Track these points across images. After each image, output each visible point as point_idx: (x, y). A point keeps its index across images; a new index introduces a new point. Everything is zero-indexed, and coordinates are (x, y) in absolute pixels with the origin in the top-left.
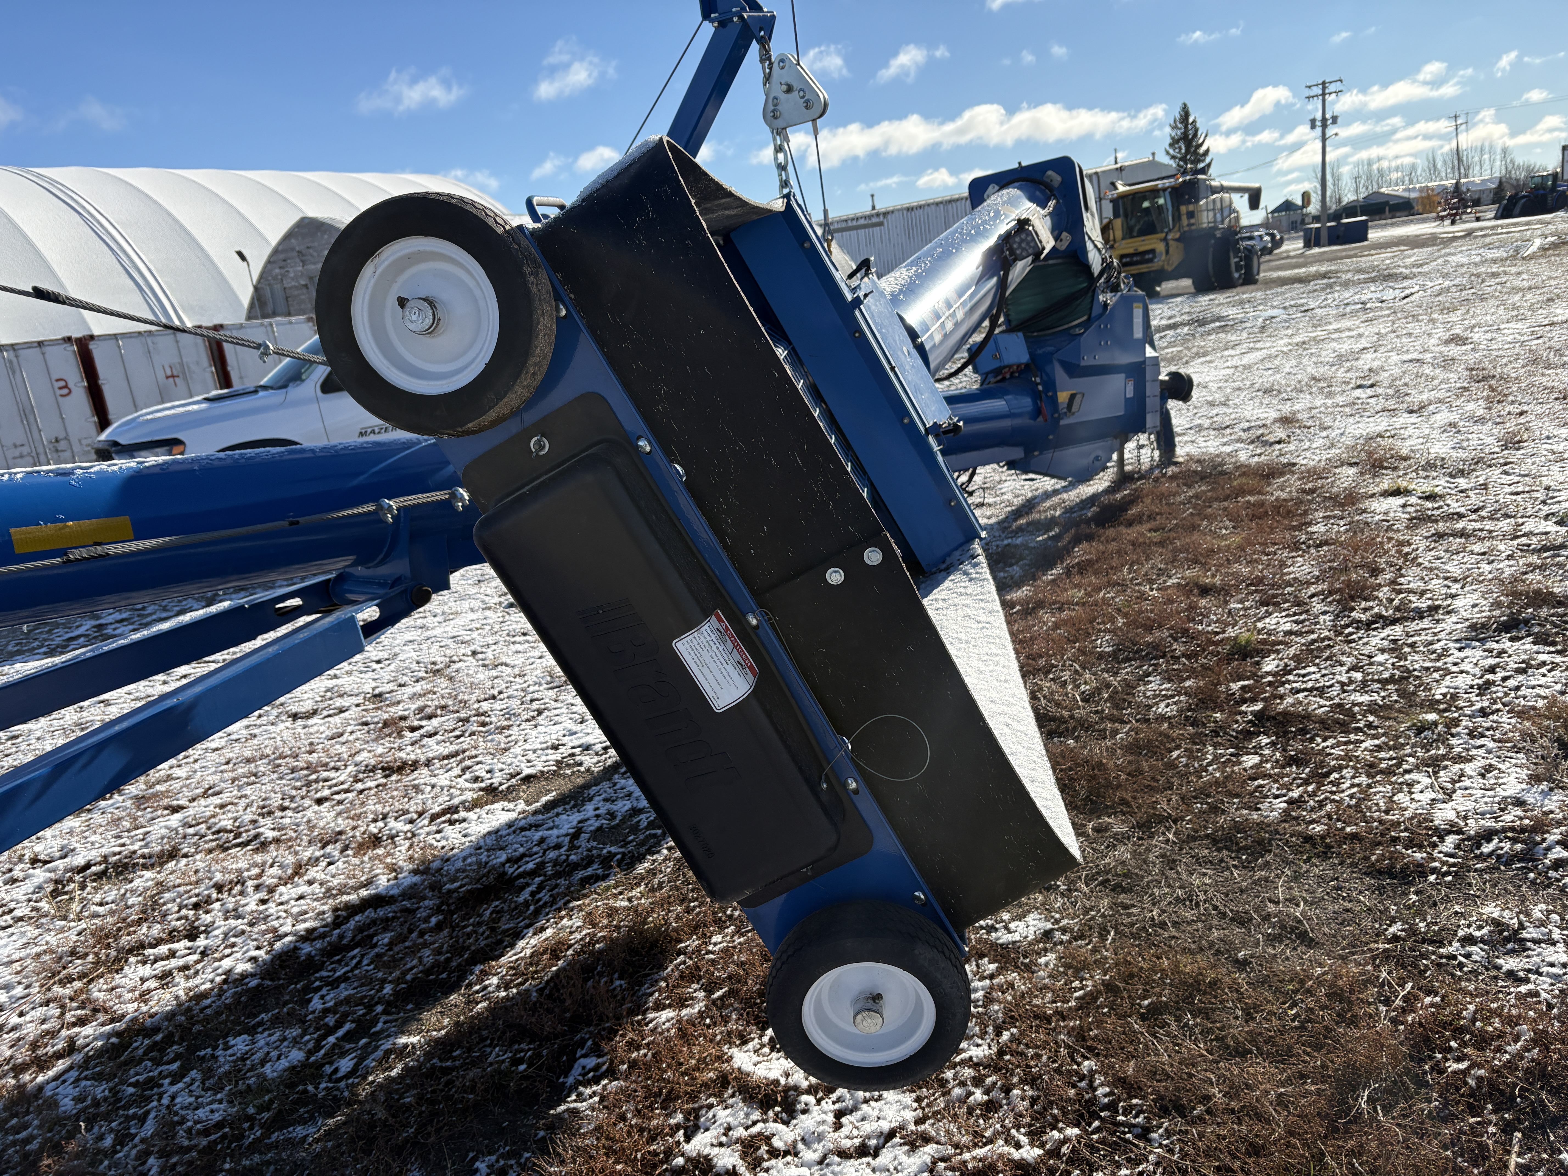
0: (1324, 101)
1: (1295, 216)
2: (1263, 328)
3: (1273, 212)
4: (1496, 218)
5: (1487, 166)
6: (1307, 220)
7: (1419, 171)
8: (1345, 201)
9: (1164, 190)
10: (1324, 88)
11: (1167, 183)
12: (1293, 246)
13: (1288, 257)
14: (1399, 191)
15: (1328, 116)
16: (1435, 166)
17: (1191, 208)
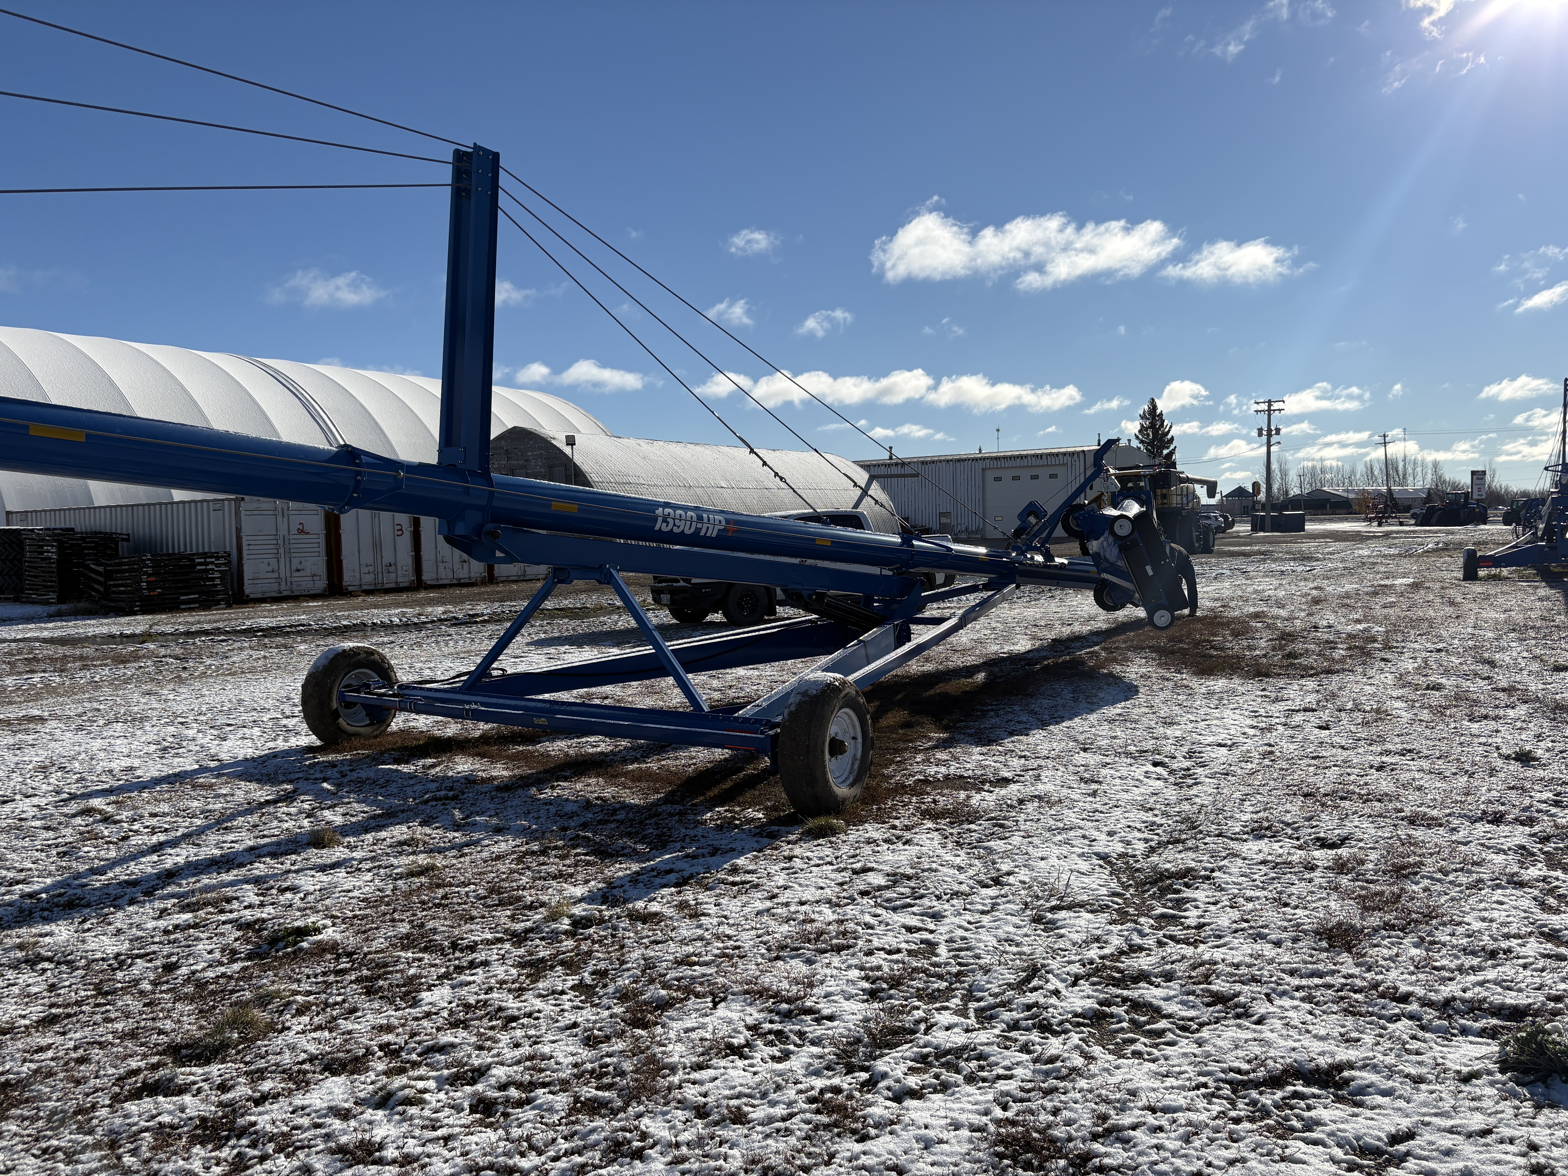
0: (1269, 416)
1: (1248, 502)
2: (1215, 578)
3: (1227, 496)
4: (1416, 525)
5: (1419, 477)
6: (1257, 507)
7: (1358, 476)
8: (1292, 494)
9: (1145, 476)
10: (1270, 406)
11: (1147, 471)
12: (1243, 528)
13: (1238, 537)
14: (1339, 491)
15: (1273, 428)
16: (1372, 472)
17: (1164, 491)
